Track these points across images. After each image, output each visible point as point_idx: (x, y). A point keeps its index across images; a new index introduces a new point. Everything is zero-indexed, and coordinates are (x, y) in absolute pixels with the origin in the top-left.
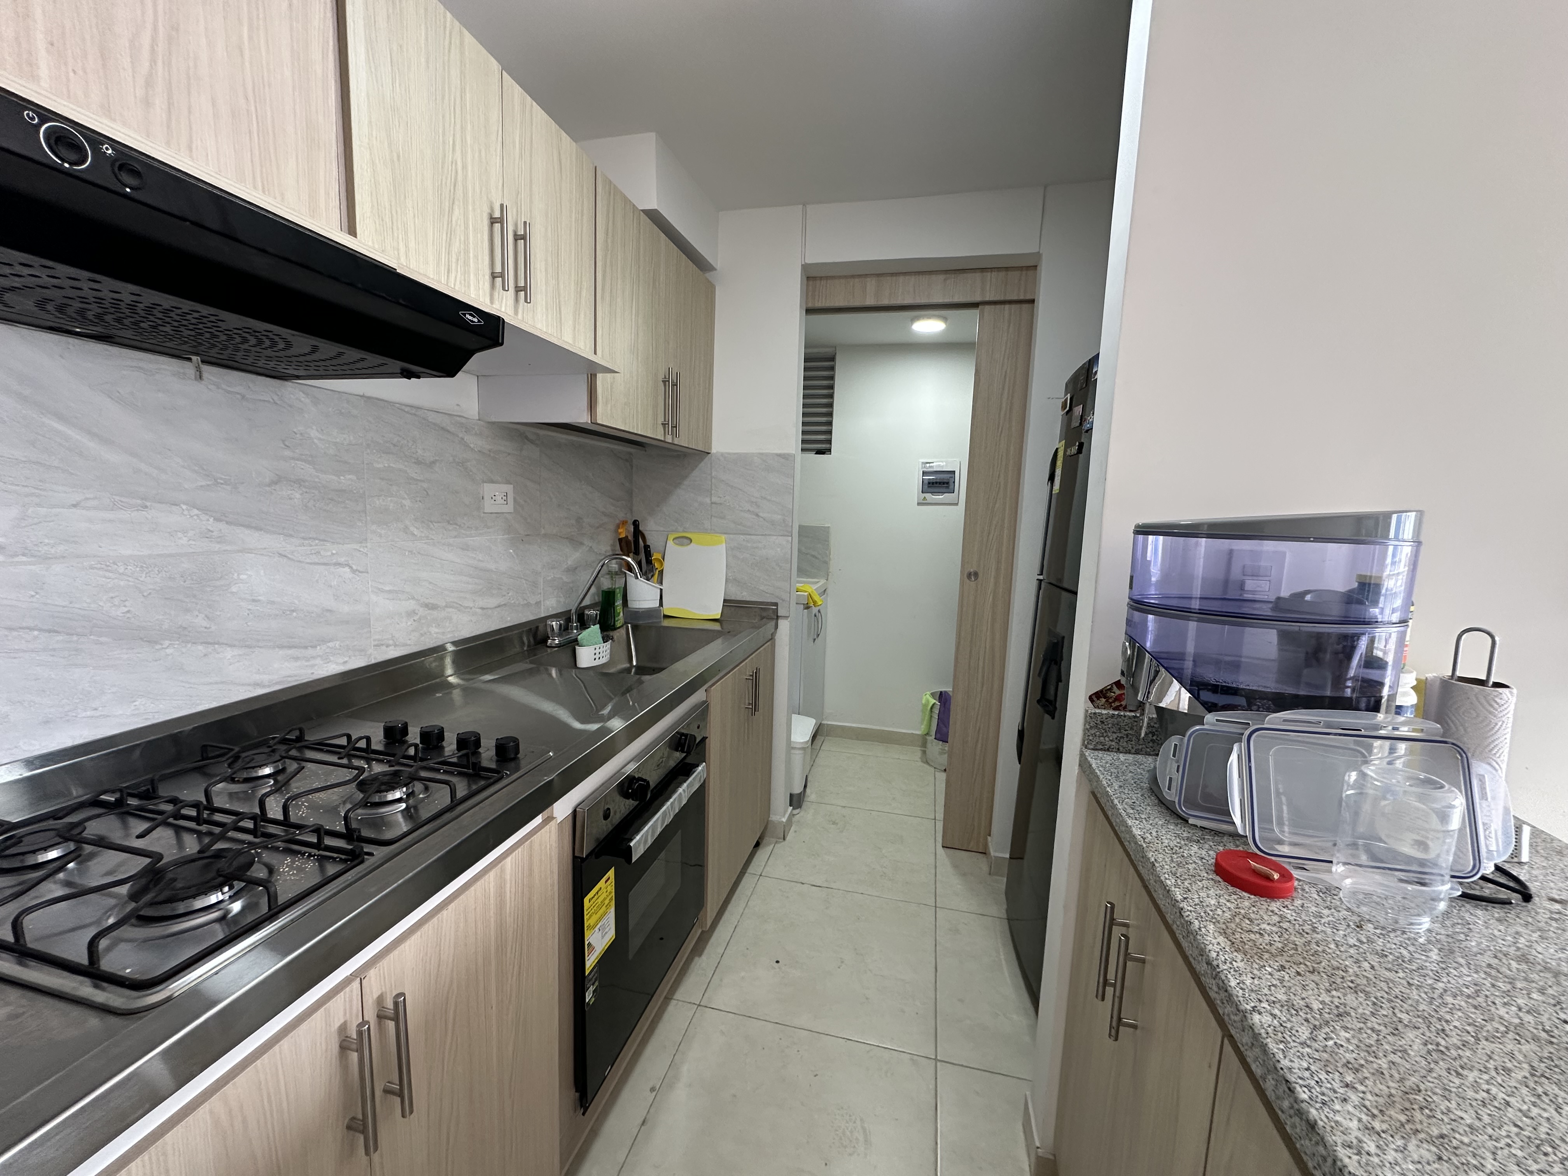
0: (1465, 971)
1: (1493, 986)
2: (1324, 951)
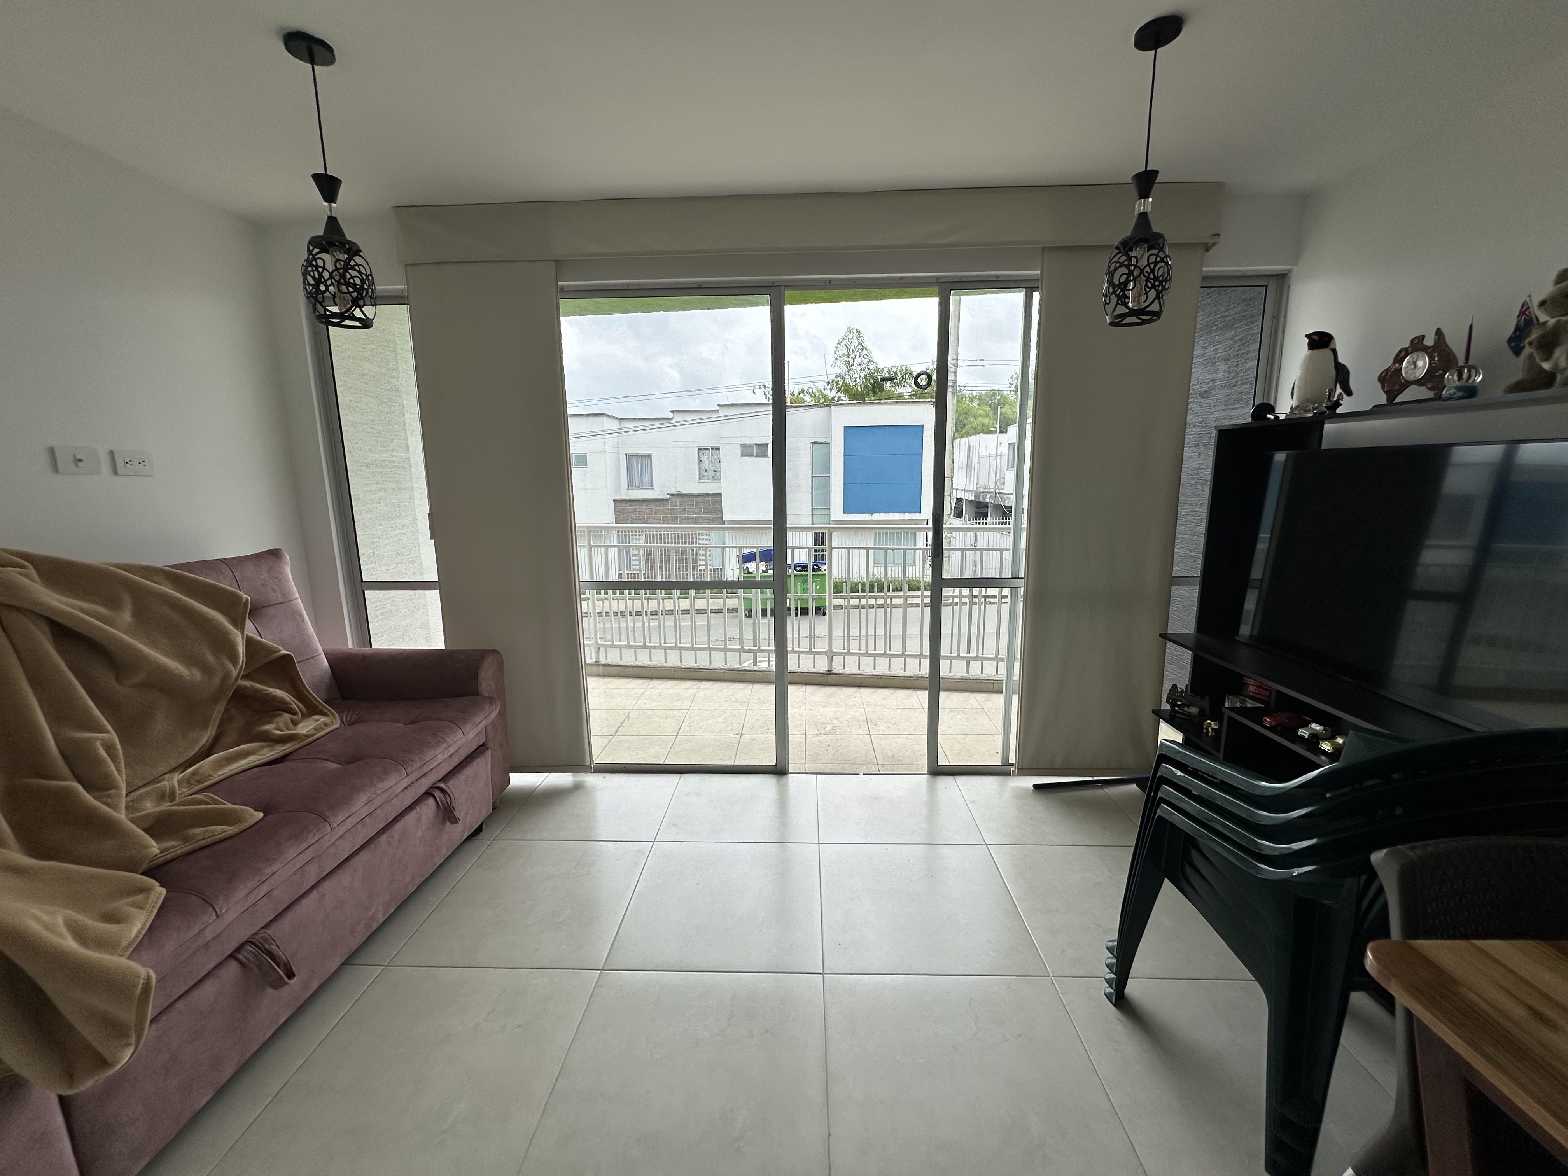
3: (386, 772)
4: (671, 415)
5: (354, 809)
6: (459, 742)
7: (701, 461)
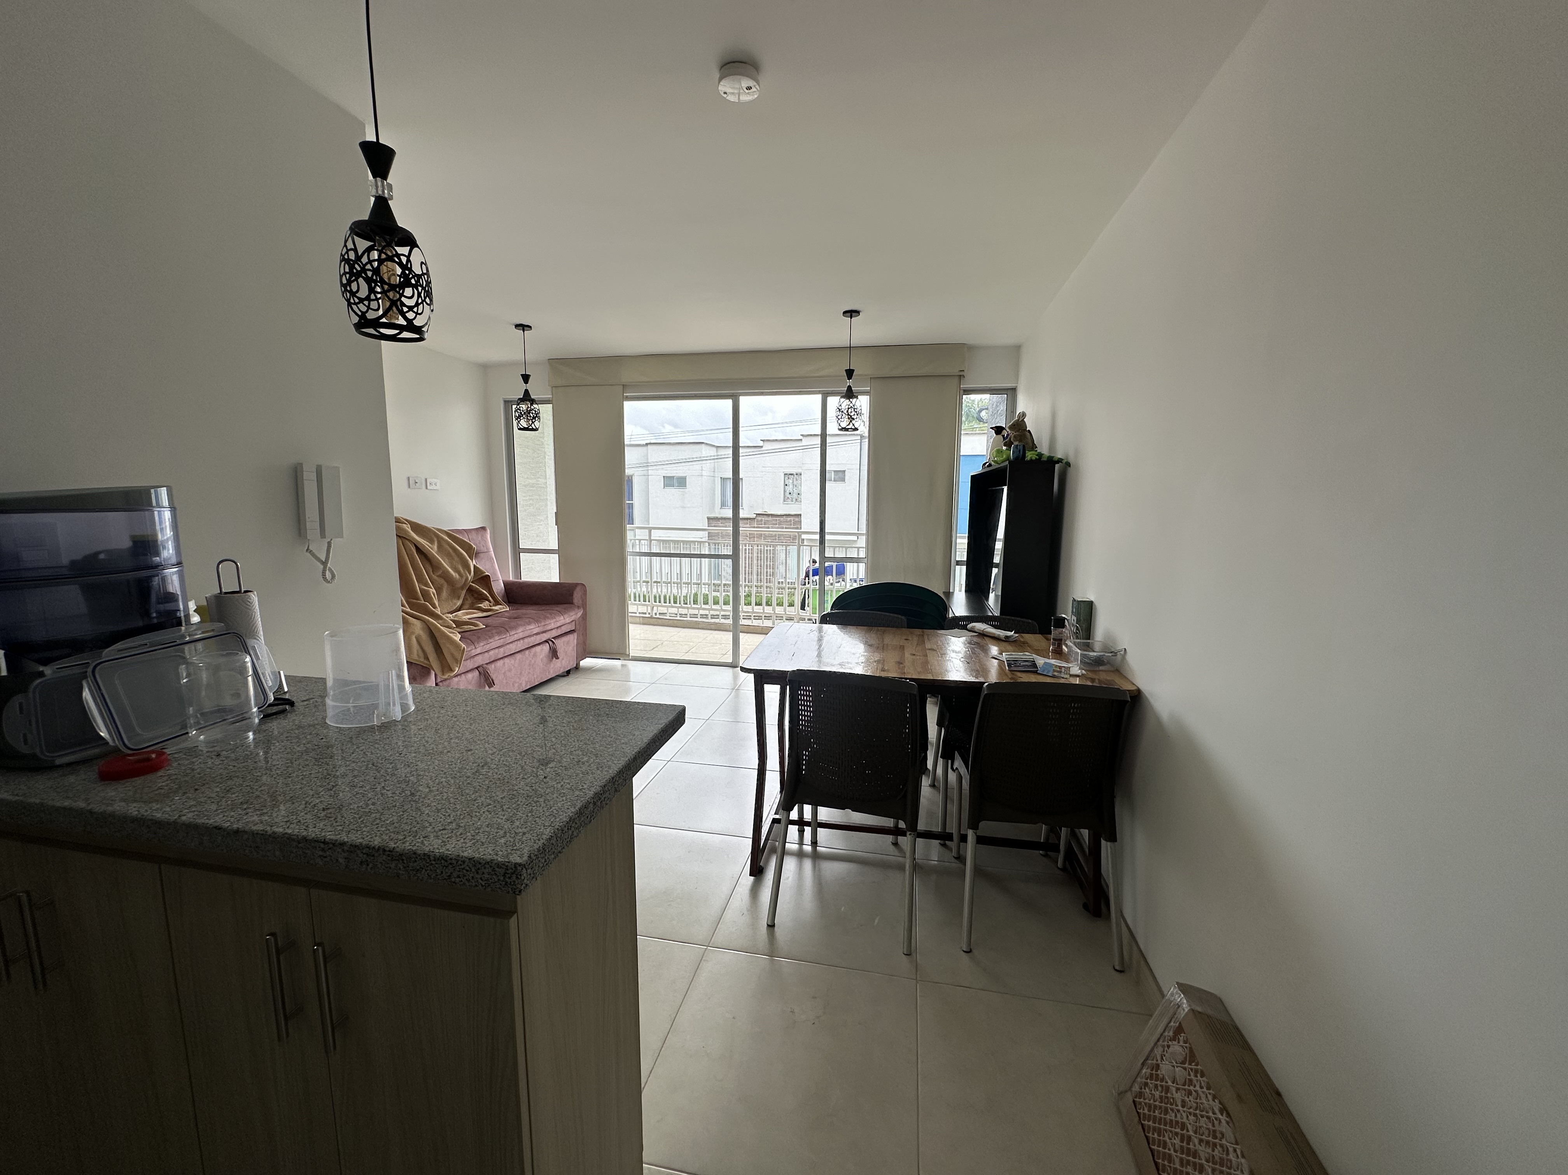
0: (277, 744)
1: (291, 743)
2: (205, 775)
3: (529, 623)
4: (761, 444)
5: (518, 632)
6: (561, 621)
7: (786, 485)
